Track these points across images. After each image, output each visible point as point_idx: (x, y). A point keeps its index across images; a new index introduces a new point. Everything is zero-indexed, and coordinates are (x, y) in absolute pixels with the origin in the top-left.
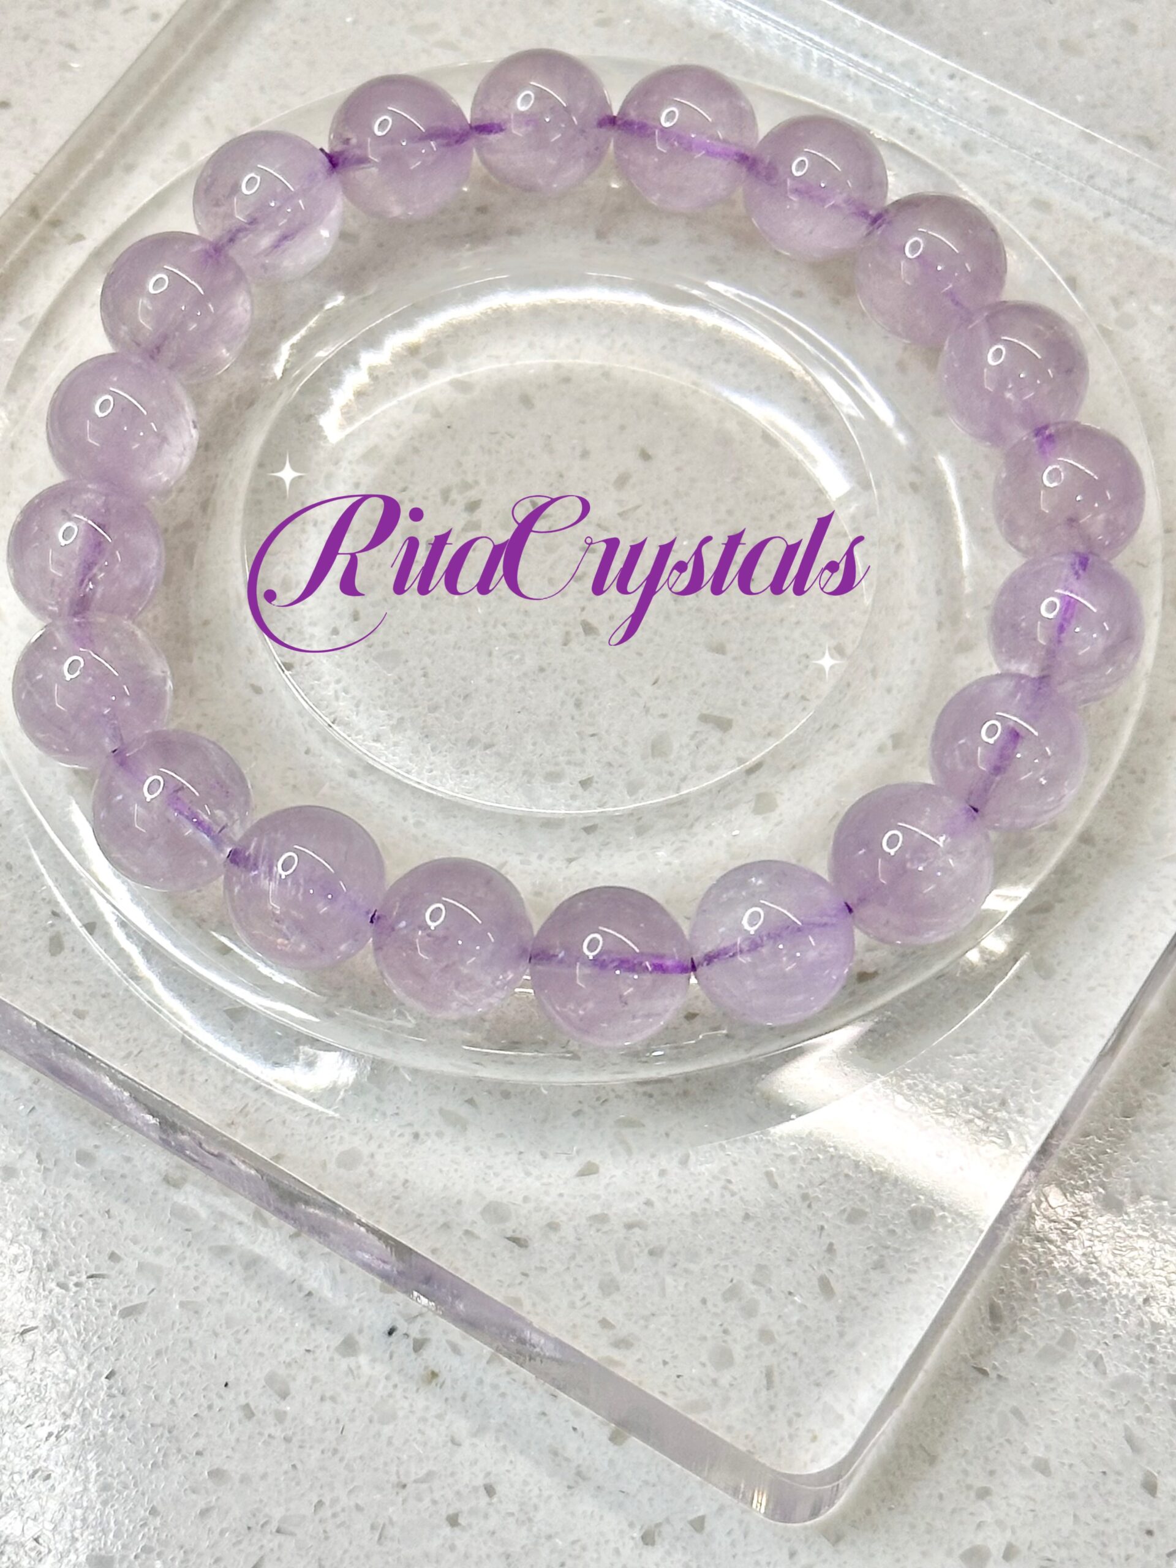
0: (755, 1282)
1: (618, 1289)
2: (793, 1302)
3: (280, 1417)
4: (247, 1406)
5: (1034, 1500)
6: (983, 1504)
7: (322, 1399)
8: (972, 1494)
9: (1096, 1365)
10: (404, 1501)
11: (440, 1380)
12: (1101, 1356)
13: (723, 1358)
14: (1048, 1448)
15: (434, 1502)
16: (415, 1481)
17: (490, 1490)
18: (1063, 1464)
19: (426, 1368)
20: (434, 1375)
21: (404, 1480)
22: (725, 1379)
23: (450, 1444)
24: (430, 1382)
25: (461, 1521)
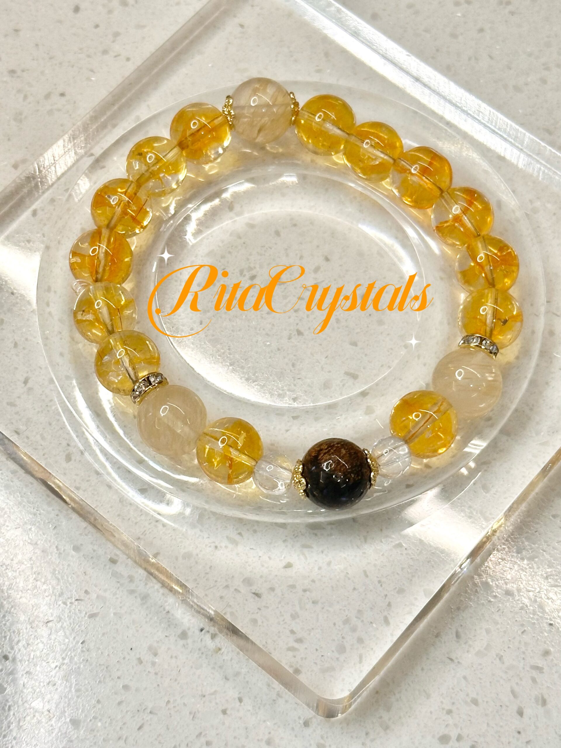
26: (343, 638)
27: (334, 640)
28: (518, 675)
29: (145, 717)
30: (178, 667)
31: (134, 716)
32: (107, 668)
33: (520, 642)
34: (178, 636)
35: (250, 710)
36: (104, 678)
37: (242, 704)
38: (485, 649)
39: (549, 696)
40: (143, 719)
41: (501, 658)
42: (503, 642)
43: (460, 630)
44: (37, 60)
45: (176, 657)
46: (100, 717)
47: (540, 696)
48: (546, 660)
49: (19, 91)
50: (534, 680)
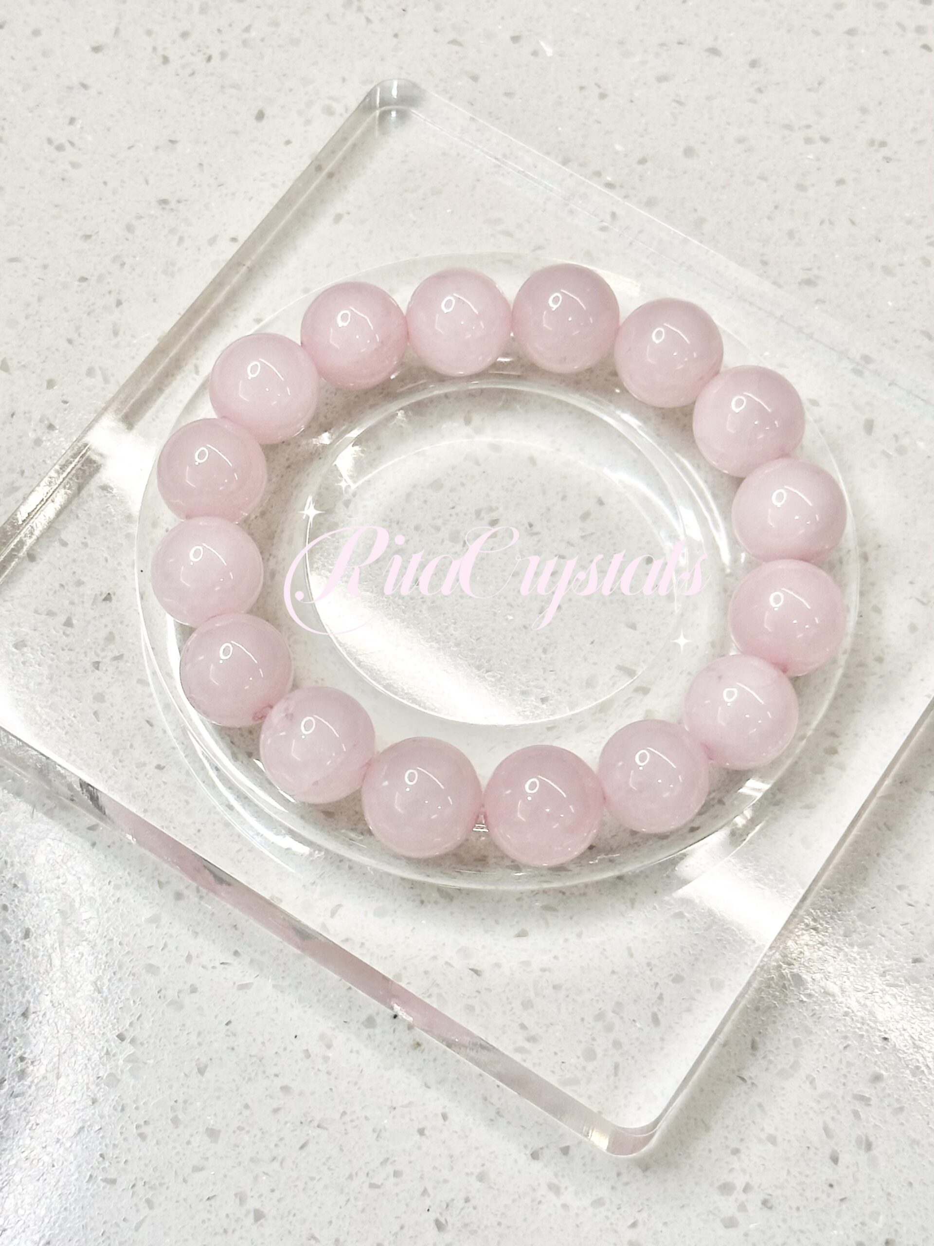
0: (614, 1012)
1: (532, 1007)
2: (636, 1026)
3: (326, 1059)
4: (307, 1050)
5: (764, 1159)
6: (735, 1158)
7: (351, 1052)
8: (729, 1151)
9: (811, 1083)
10: (394, 1117)
11: (423, 1047)
12: (814, 1079)
13: (590, 1055)
14: (776, 1129)
15: (412, 1120)
16: (402, 1106)
17: (445, 1117)
18: (784, 1140)
19: (414, 1040)
20: (419, 1045)
21: (395, 1105)
22: (590, 1066)
23: (424, 1087)
24: (415, 1049)
25: (426, 1132)
26: (594, 1039)
27: (580, 1042)
28: (835, 1107)
29: (310, 1132)
30: (359, 1066)
31: (295, 1130)
32: (260, 1061)
33: (841, 1061)
34: (363, 1023)
35: (456, 1132)
36: (256, 1074)
37: (447, 1123)
38: (791, 1067)
39: (877, 1138)
40: (308, 1135)
41: (812, 1081)
42: (818, 1059)
43: (757, 1039)
44: (200, 186)
45: (358, 1052)
46: (247, 1129)
47: (864, 1138)
48: (875, 1088)
49: (172, 231)
50: (856, 1114)
